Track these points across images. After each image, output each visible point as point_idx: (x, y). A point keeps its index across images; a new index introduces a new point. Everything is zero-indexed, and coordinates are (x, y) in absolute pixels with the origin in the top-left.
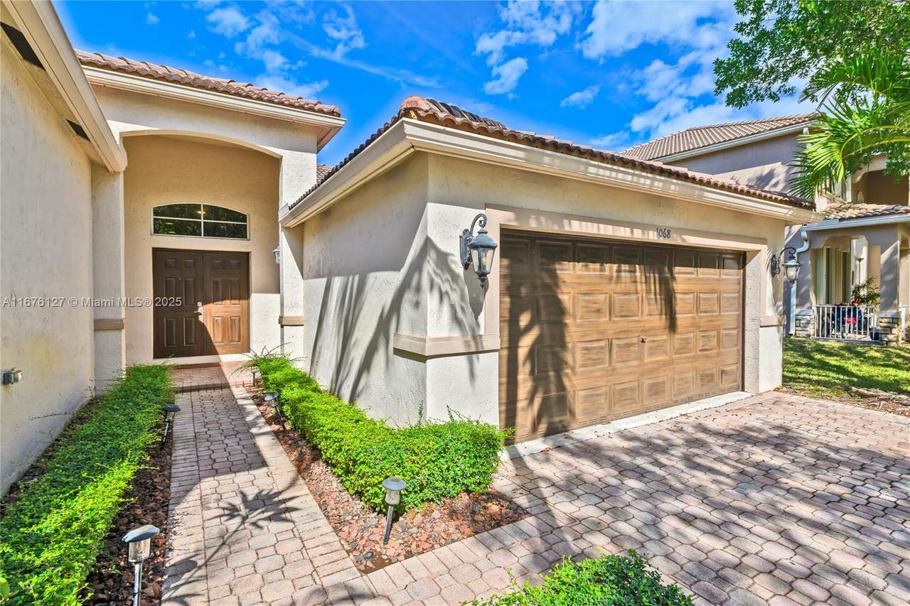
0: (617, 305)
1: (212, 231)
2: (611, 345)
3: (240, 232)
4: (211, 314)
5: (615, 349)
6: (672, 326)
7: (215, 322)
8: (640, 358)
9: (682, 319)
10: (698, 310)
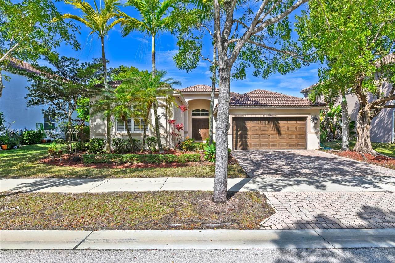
0: (261, 129)
1: (202, 115)
2: (260, 136)
3: (207, 114)
4: (202, 132)
5: (261, 137)
6: (279, 133)
7: (202, 134)
8: (269, 139)
9: (282, 132)
10: (288, 130)
